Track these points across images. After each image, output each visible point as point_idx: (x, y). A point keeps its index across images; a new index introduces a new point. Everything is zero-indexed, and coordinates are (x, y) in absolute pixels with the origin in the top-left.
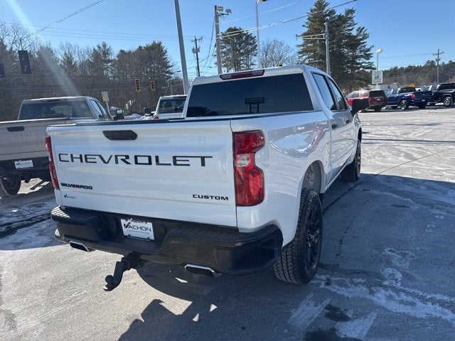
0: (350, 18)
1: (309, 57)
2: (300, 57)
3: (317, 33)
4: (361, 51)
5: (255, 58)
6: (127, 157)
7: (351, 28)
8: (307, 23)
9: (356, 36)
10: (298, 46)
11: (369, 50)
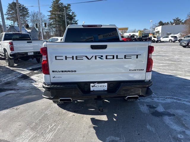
0: (69, 8)
1: (54, 21)
2: (49, 21)
3: (56, 11)
4: (74, 21)
5: (28, 18)
6: (102, 56)
7: (69, 12)
8: (52, 6)
9: (71, 15)
10: (48, 16)
11: (76, 21)
